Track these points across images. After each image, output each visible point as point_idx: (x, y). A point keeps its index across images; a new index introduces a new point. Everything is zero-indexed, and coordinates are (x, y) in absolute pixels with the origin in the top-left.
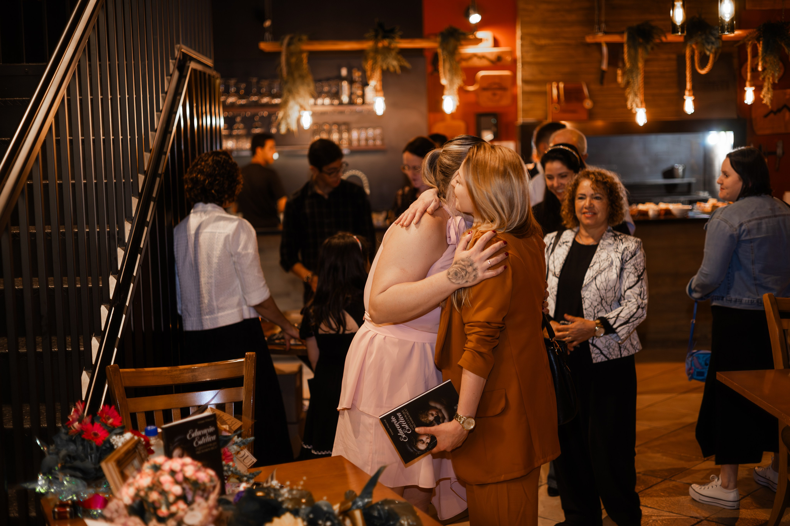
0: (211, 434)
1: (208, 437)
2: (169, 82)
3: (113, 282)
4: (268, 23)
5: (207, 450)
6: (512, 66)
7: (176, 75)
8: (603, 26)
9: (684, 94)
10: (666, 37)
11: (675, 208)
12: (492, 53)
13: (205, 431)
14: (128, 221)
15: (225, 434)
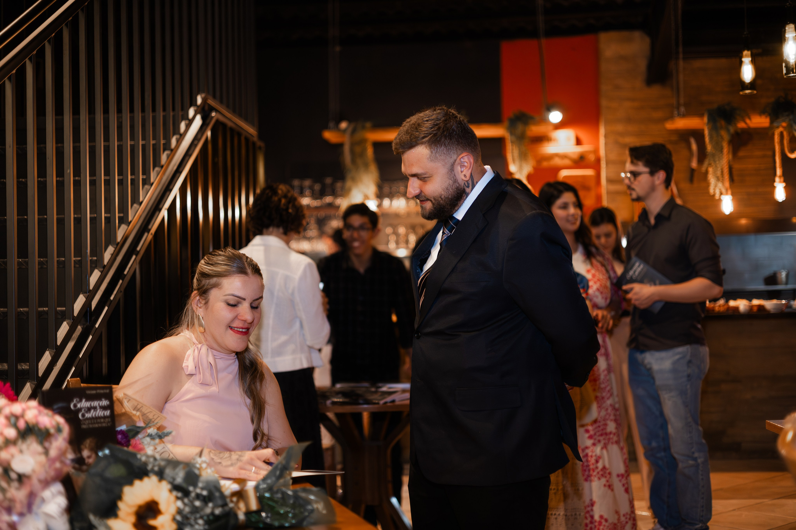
0: (104, 408)
1: (98, 410)
2: (188, 126)
3: (81, 300)
4: (344, 125)
5: (96, 426)
6: (596, 165)
7: (198, 122)
8: (682, 109)
9: (774, 181)
10: (750, 119)
11: (769, 304)
12: (574, 153)
13: (96, 403)
14: (112, 246)
15: (141, 424)
